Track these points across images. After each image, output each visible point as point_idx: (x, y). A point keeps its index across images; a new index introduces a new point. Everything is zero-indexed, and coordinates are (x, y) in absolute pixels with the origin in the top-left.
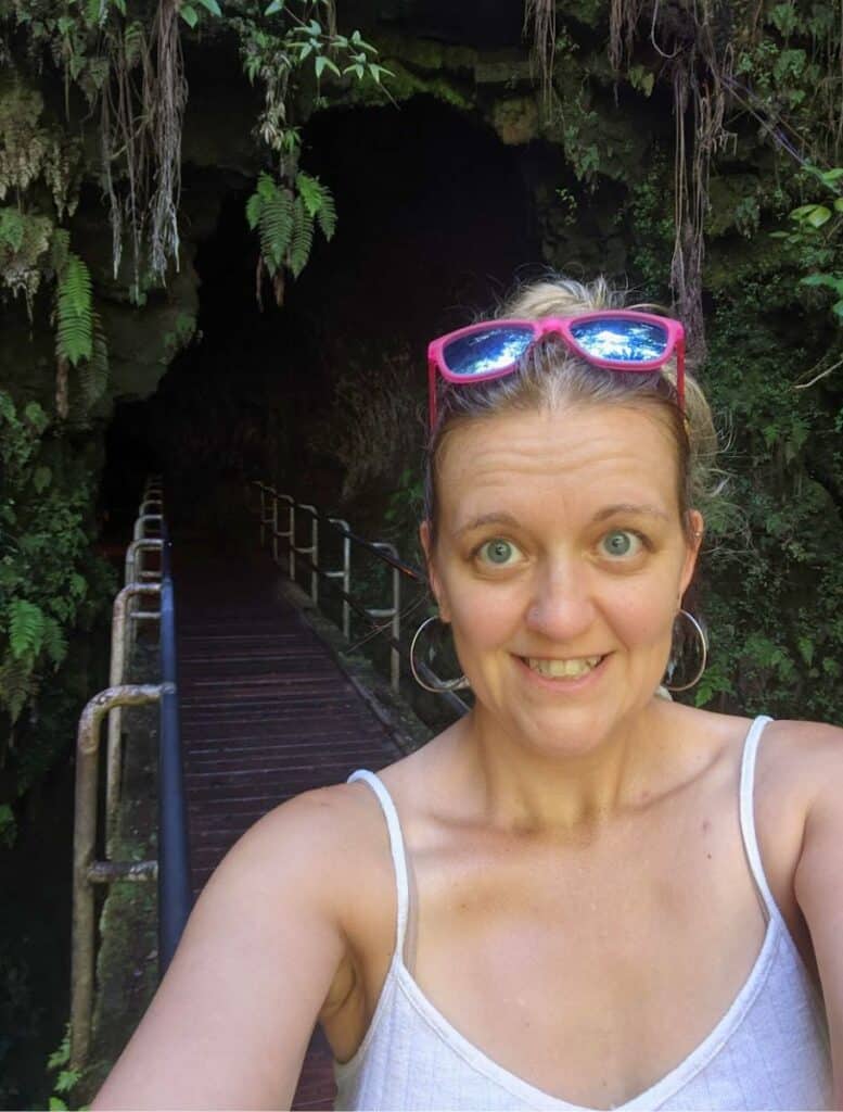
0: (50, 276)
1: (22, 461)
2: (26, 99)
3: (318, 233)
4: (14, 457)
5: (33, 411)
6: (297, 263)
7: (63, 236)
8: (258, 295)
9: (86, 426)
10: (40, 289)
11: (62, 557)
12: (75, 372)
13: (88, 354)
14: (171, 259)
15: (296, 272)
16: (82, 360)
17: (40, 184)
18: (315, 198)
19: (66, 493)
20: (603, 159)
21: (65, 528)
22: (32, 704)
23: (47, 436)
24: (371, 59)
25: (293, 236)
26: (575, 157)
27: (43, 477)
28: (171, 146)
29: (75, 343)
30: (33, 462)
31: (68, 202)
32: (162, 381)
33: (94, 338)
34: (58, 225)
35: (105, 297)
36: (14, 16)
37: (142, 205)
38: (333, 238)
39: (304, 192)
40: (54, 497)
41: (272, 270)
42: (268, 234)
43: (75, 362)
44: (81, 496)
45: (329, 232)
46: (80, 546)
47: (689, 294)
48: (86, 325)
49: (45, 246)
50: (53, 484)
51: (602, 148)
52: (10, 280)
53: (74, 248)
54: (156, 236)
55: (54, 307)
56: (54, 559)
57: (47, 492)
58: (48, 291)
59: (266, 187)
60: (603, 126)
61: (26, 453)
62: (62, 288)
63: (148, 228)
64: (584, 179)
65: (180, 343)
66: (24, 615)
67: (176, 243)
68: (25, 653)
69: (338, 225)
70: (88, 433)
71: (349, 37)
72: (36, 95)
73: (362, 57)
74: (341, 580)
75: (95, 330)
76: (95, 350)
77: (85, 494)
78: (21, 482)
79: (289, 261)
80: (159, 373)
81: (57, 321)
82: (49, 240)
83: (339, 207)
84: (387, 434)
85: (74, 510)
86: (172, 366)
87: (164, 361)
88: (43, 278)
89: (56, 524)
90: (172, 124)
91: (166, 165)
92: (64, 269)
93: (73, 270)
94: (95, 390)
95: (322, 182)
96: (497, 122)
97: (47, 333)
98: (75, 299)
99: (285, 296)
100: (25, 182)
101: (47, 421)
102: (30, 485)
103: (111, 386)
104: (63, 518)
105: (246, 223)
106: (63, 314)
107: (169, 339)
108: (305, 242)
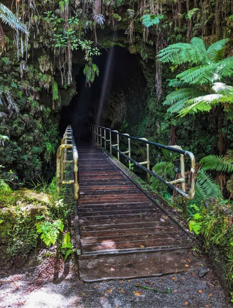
0: (51, 85)
1: (47, 118)
2: (47, 56)
3: (96, 75)
4: (45, 117)
5: (48, 109)
6: (92, 80)
7: (53, 78)
8: (86, 86)
9: (57, 112)
10: (50, 87)
11: (54, 136)
12: (56, 102)
13: (58, 98)
14: (71, 82)
15: (92, 82)
16: (57, 99)
17: (49, 70)
18: (95, 68)
19: (54, 124)
20: (148, 56)
21: (54, 130)
22: (50, 161)
23: (51, 113)
24: (99, 52)
25: (92, 75)
26: (143, 56)
27: (50, 121)
28: (70, 63)
29: (56, 96)
30: (48, 118)
31: (54, 72)
32: (70, 103)
33: (59, 95)
34: (52, 76)
35: (60, 88)
36: (45, 45)
37: (66, 73)
38: (99, 76)
39: (93, 67)
40: (52, 124)
41: (88, 82)
42: (87, 75)
43: (56, 99)
44: (56, 125)
45: (98, 75)
46: (57, 134)
47: (159, 81)
48: (57, 93)
49: (50, 80)
50: (52, 123)
51: (148, 54)
52: (45, 86)
53: (55, 80)
54: (68, 78)
55: (52, 90)
56: (52, 136)
57: (51, 123)
58: (51, 87)
59: (87, 67)
60: (148, 49)
61: (47, 116)
62: (53, 87)
63: (67, 77)
64: (145, 60)
65: (73, 95)
66: (48, 144)
67: (72, 79)
68: (49, 150)
69: (100, 73)
70: (57, 113)
71: (95, 48)
72: (48, 56)
73: (97, 52)
74: (104, 138)
75: (58, 94)
76: (59, 97)
77: (57, 125)
78: (47, 122)
79: (91, 80)
80: (70, 101)
81: (52, 93)
82: (51, 79)
83: (100, 70)
84: (120, 112)
85: (55, 127)
86: (72, 99)
87: (70, 99)
88: (50, 85)
89: (53, 130)
90: (70, 60)
91: (70, 67)
92: (53, 84)
93: (55, 84)
94: (59, 104)
95: (97, 65)
96: (129, 50)
97: (51, 95)
98: (55, 89)
99: (91, 86)
100: (47, 70)
101: (50, 111)
102: (48, 122)
103: (62, 104)
104: (54, 129)
105: (84, 74)
106: (53, 92)
107: (71, 95)
108: (94, 76)
